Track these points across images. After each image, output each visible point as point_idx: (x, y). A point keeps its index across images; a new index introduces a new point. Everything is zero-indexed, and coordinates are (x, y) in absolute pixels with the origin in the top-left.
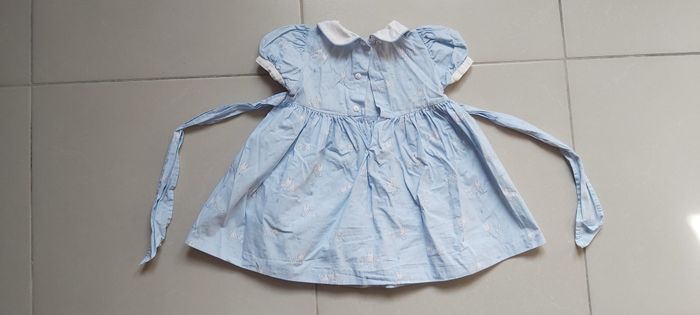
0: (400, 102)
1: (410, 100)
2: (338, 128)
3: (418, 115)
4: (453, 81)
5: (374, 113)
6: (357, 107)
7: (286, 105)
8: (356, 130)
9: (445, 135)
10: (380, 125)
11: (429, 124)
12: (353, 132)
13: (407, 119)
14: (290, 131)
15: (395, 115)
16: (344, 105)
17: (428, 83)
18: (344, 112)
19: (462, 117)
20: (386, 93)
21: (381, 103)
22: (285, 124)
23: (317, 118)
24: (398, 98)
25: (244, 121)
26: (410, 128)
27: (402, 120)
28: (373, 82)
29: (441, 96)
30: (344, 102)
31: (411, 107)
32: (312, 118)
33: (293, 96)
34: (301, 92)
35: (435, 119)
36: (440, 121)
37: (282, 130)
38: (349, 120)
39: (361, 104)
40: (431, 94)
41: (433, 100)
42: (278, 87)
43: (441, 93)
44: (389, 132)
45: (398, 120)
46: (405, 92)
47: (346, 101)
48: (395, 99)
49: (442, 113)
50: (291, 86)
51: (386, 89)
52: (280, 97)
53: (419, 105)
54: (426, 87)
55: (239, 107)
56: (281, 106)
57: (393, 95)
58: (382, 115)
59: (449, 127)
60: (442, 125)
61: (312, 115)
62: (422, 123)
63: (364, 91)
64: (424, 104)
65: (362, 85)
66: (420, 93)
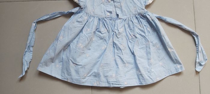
0: (127, 12)
1: (131, 11)
2: (101, 22)
3: (134, 18)
4: (149, 4)
5: (116, 16)
6: (109, 14)
7: (79, 13)
8: (108, 23)
9: (145, 26)
10: (118, 21)
11: (139, 21)
12: (107, 24)
13: (129, 19)
14: (81, 23)
15: (125, 17)
16: (104, 13)
17: (139, 4)
18: (104, 16)
19: (152, 18)
20: (121, 8)
21: (119, 12)
22: (79, 20)
23: (92, 18)
24: (126, 10)
25: (62, 19)
26: (131, 23)
27: (127, 19)
28: (115, 4)
29: (144, 10)
30: (103, 12)
31: (131, 14)
32: (90, 18)
33: (82, 8)
34: (86, 7)
35: (141, 19)
36: (143, 20)
37: (77, 23)
38: (105, 19)
39: (111, 12)
40: (139, 8)
41: (141, 11)
42: (76, 5)
43: (144, 8)
44: (122, 24)
45: (126, 20)
46: (129, 8)
47: (104, 12)
49: (144, 17)
50: (81, 4)
51: (121, 6)
52: (77, 9)
53: (134, 13)
54: (138, 6)
55: (60, 13)
56: (77, 13)
57: (124, 9)
58: (119, 17)
59: (147, 22)
60: (144, 22)
61: (90, 17)
62: (135, 21)
63: (112, 7)
64: (136, 13)
65: (111, 5)
66: (135, 9)
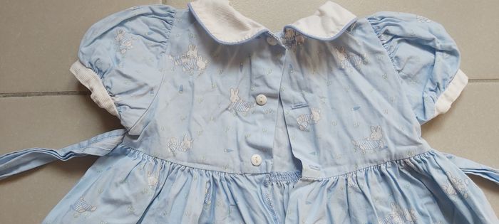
0: (337, 150)
1: (356, 147)
2: (221, 198)
3: (373, 177)
4: (436, 114)
5: (288, 168)
6: (257, 157)
7: (124, 153)
8: (256, 202)
9: (422, 214)
10: (301, 193)
11: (392, 193)
12: (249, 207)
13: (351, 182)
14: (125, 209)
15: (331, 173)
16: (235, 153)
17: (392, 116)
18: (234, 164)
20: (311, 131)
21: (303, 150)
22: (115, 195)
23: (181, 178)
24: (334, 142)
26: (356, 200)
27: (341, 183)
28: (287, 110)
29: (416, 143)
30: (233, 147)
31: (359, 160)
32: (172, 179)
33: (136, 137)
34: (150, 131)
35: (403, 183)
36: (412, 187)
37: (109, 208)
38: (243, 182)
39: (266, 151)
40: (398, 138)
41: (404, 150)
42: (110, 121)
43: (417, 136)
44: (318, 208)
45: (335, 184)
46: (348, 134)
47: (239, 148)
48: (329, 145)
49: (419, 175)
50: (131, 119)
51: (313, 124)
52: (111, 139)
53: (374, 157)
54: (388, 124)
55: (36, 156)
57: (325, 135)
58: (305, 175)
59: (429, 199)
60: (416, 194)
61: (171, 172)
62: (378, 191)
63: (271, 127)
64: (383, 155)
65: (268, 116)
66: (377, 136)
